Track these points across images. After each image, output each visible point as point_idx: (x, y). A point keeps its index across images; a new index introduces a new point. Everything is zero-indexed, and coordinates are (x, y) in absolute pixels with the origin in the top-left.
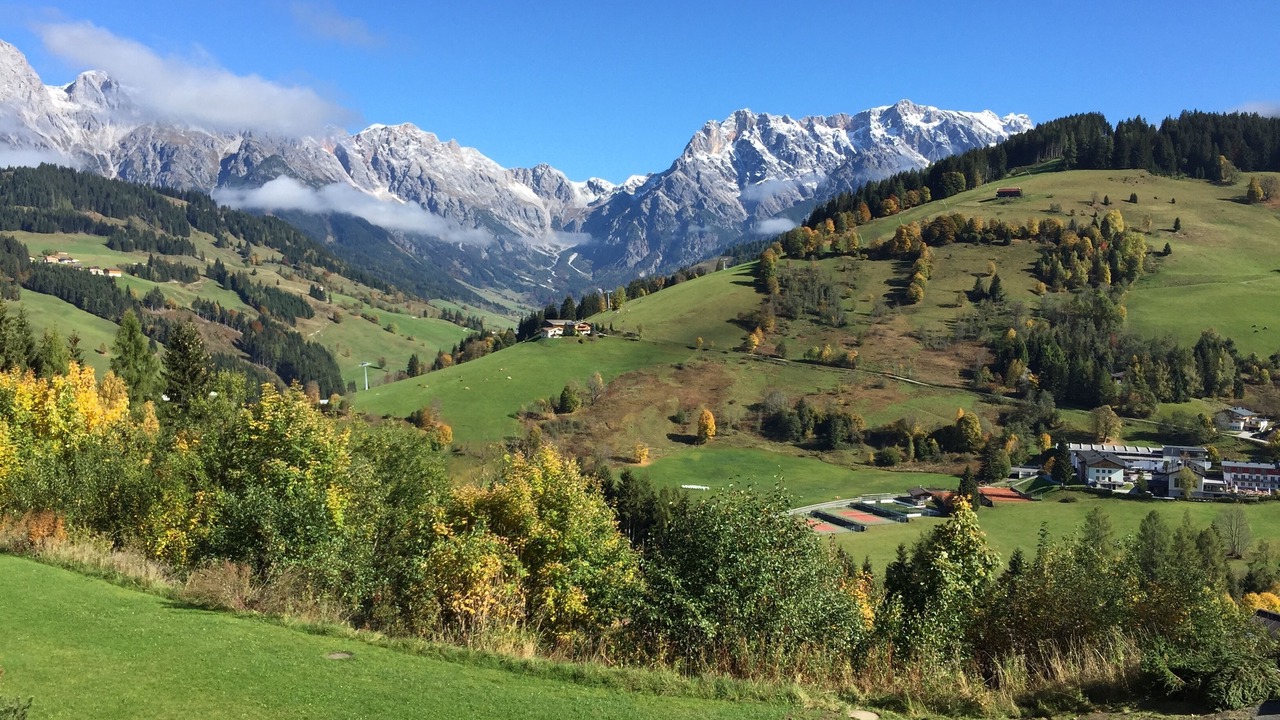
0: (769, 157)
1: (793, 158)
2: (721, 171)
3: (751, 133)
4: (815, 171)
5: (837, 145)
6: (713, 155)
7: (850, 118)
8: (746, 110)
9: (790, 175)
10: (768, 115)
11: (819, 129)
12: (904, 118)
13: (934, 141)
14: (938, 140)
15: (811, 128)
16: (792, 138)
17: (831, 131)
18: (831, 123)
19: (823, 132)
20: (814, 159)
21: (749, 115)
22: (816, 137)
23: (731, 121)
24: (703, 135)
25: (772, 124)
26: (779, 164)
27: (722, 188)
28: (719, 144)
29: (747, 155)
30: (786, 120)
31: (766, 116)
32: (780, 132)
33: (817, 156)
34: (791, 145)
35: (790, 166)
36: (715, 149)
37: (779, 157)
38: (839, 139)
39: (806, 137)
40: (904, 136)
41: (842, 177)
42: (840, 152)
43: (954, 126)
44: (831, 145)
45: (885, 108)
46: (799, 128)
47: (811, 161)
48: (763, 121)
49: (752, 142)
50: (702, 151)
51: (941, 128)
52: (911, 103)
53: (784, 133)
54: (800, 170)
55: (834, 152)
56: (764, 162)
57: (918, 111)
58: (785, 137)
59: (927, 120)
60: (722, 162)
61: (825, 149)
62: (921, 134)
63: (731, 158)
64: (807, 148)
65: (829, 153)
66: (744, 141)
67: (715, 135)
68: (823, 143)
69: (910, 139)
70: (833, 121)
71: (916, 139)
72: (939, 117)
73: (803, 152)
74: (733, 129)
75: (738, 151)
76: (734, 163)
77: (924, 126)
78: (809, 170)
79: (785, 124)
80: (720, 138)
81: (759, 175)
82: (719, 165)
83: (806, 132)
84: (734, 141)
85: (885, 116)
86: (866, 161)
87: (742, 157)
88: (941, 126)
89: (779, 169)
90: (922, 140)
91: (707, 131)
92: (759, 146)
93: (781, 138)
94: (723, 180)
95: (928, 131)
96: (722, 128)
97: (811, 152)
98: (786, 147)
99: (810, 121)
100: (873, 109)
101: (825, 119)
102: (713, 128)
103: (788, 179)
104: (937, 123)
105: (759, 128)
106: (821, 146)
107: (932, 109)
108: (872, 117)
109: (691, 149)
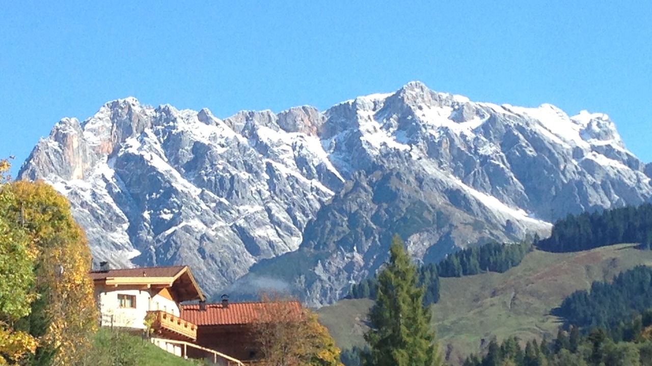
0: (181, 183)
1: (228, 186)
2: (92, 211)
3: (142, 142)
4: (269, 210)
5: (301, 162)
6: (75, 182)
7: (320, 115)
8: (130, 100)
9: (225, 218)
10: (173, 109)
11: (266, 134)
12: (418, 113)
13: (476, 153)
14: (481, 152)
15: (252, 134)
16: (220, 150)
17: (288, 138)
18: (286, 123)
19: (275, 141)
20: (265, 188)
21: (137, 109)
22: (263, 149)
23: (102, 119)
24: (54, 144)
25: (181, 126)
26: (202, 196)
27: (98, 242)
28: (84, 162)
29: (138, 182)
30: (204, 118)
31: (168, 112)
32: (198, 138)
33: (270, 182)
34: (221, 164)
35: (223, 200)
36: (78, 172)
37: (199, 183)
38: (304, 152)
39: (245, 149)
40: (421, 144)
41: (355, 208)
42: (310, 176)
43: (507, 126)
44: (291, 162)
45: (381, 97)
46: (230, 133)
47: (259, 192)
48: (164, 118)
49: (147, 157)
50: (53, 175)
51: (485, 129)
52: (426, 89)
53: (206, 142)
54: (241, 208)
55: (298, 175)
56: (175, 191)
57: (440, 102)
58: (208, 148)
59: (458, 117)
60: (94, 194)
61: (283, 171)
62: (452, 141)
63: (109, 187)
64: (250, 170)
65: (289, 177)
66: (128, 157)
67: (75, 145)
68: (276, 158)
69: (433, 150)
70: (290, 121)
71: (445, 149)
72: (478, 112)
73: (244, 175)
74: (106, 135)
75: (119, 175)
76: (117, 198)
77: (456, 128)
78: (258, 208)
79: (203, 125)
80: (84, 151)
81: (168, 217)
82: (87, 197)
83: (244, 141)
84: (109, 157)
85: (384, 112)
86: (394, 178)
87: (128, 186)
88: (484, 126)
89: (203, 206)
90: (455, 152)
91: (61, 138)
92: (161, 165)
93: (200, 150)
94: (98, 228)
95: (463, 136)
96: (87, 134)
97: (257, 174)
98: (212, 165)
99: (247, 119)
100: (361, 99)
101: (274, 117)
102: (72, 131)
103: (221, 223)
104: (477, 122)
105: (157, 133)
106: (274, 164)
107: (461, 99)
108: (360, 112)
109: (33, 172)
